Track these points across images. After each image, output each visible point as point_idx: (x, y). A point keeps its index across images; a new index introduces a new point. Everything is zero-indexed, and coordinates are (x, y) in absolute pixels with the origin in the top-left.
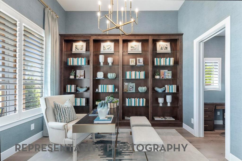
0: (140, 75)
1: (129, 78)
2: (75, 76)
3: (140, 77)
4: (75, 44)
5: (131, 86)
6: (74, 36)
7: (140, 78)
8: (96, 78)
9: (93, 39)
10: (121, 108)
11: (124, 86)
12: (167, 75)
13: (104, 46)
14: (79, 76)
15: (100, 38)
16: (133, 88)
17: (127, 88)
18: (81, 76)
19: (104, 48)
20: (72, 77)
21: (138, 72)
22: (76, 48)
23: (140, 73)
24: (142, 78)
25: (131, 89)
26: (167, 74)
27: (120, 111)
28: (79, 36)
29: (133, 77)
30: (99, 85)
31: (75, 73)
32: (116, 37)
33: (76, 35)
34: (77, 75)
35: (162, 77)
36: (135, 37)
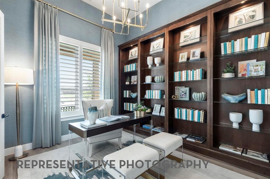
0: (195, 75)
1: (178, 81)
2: (130, 82)
3: (195, 77)
4: (131, 51)
5: (183, 92)
6: (127, 44)
7: (195, 79)
8: (144, 83)
9: (141, 41)
10: (166, 120)
11: (176, 91)
12: (253, 71)
13: (153, 46)
14: (133, 81)
15: (146, 38)
16: (186, 94)
17: (178, 94)
18: (134, 82)
19: (153, 48)
20: (127, 83)
21: (191, 71)
22: (131, 55)
23: (195, 71)
24: (197, 79)
25: (183, 95)
26: (252, 67)
27: (166, 123)
28: (131, 43)
29: (184, 79)
30: (146, 91)
31: (131, 79)
32: (162, 31)
33: (128, 43)
34: (131, 81)
35: (243, 75)
36: (185, 22)
